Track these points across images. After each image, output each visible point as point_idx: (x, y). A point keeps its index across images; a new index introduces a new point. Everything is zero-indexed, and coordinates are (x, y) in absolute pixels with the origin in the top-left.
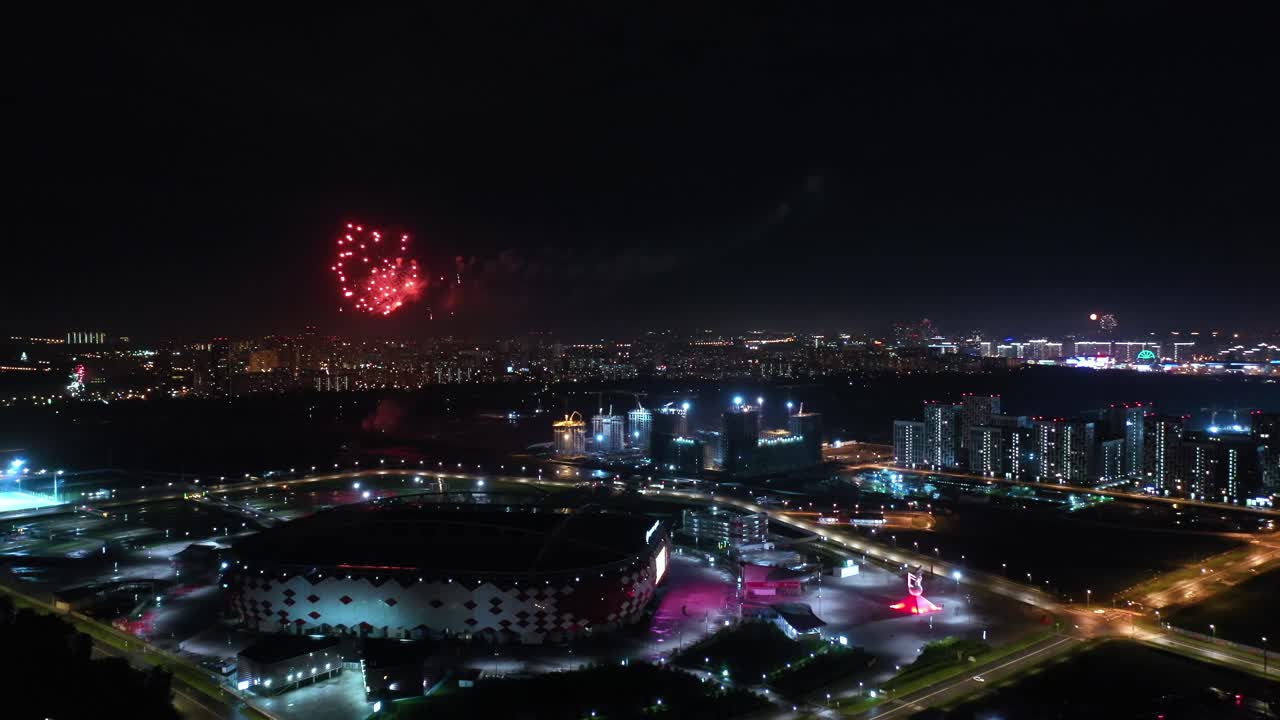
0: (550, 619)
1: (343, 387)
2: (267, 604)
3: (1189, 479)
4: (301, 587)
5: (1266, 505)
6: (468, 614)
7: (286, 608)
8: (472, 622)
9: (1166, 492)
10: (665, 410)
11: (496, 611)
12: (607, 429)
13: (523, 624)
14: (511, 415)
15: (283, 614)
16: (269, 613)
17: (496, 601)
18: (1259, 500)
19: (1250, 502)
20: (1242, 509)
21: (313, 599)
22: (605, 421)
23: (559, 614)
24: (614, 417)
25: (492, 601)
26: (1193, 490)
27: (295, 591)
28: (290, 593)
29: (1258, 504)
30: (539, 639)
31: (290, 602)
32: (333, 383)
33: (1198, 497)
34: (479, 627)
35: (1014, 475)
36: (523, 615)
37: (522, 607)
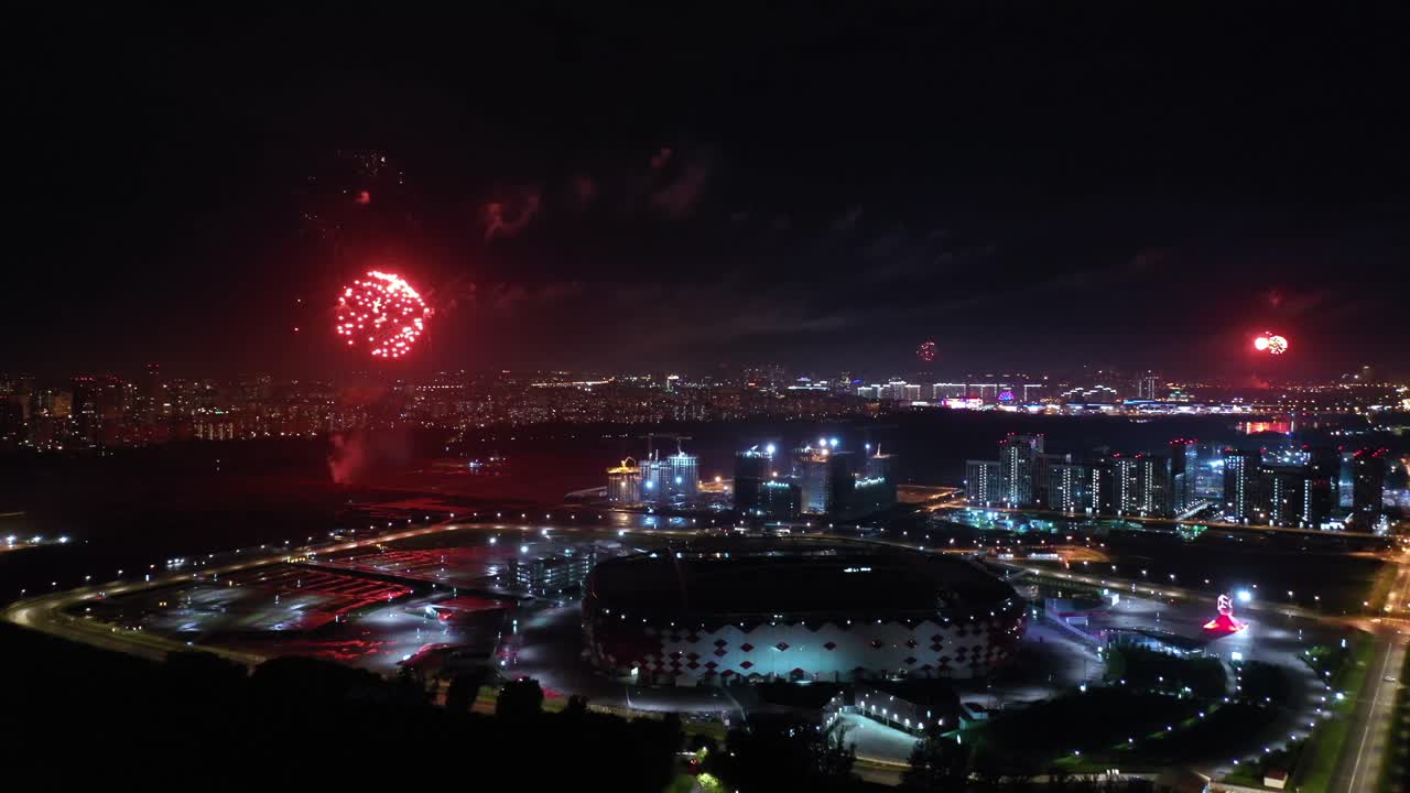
0: (983, 653)
1: (227, 434)
2: (693, 657)
3: (1269, 508)
4: (733, 636)
5: (1339, 529)
6: (908, 653)
7: (716, 660)
8: (911, 661)
9: (1246, 520)
10: (749, 454)
11: (937, 648)
12: (655, 475)
13: (960, 659)
14: (472, 464)
15: (712, 665)
16: (693, 666)
17: (937, 638)
18: (1332, 524)
19: (1324, 527)
20: (1317, 532)
21: (747, 648)
22: (653, 466)
23: (990, 648)
24: (660, 463)
25: (934, 639)
26: (1272, 518)
27: (727, 641)
28: (721, 643)
29: (1331, 528)
30: (968, 674)
31: (720, 653)
32: (216, 431)
33: (1276, 524)
34: (918, 665)
35: (1094, 510)
36: (962, 650)
37: (962, 642)
